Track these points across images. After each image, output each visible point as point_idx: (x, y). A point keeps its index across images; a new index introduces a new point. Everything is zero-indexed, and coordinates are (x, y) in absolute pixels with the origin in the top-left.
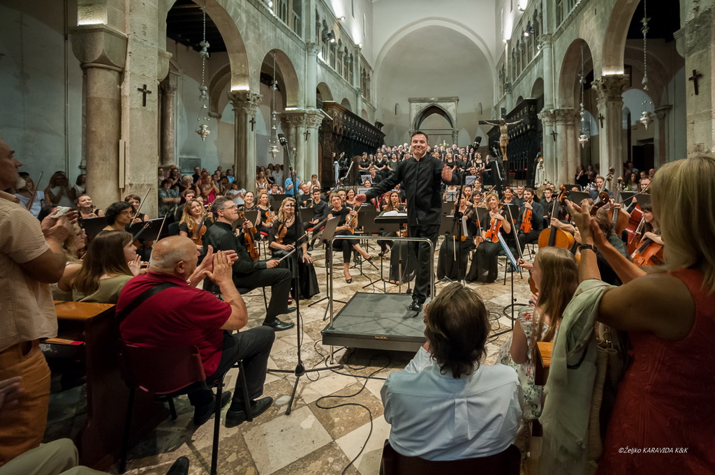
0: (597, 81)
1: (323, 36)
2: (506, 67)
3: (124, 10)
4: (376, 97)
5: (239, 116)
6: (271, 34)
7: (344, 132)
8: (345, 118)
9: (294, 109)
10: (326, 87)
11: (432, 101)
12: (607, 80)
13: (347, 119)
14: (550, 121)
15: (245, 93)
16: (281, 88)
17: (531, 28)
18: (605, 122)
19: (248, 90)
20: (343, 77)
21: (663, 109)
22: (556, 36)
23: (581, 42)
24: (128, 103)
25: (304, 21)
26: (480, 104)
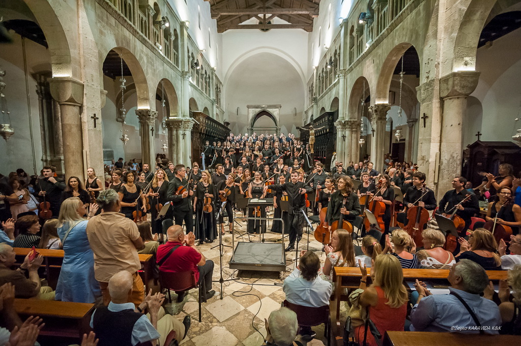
0: (372, 107)
1: (192, 64)
2: (314, 85)
5: (143, 126)
6: (161, 69)
8: (207, 122)
9: (175, 118)
10: (194, 101)
11: (263, 108)
12: (378, 107)
14: (342, 128)
15: (147, 111)
16: (167, 104)
17: (332, 62)
18: (375, 133)
19: (149, 109)
20: (204, 92)
21: (412, 121)
22: (348, 72)
23: (364, 78)
24: (87, 127)
25: (180, 56)
26: (295, 108)
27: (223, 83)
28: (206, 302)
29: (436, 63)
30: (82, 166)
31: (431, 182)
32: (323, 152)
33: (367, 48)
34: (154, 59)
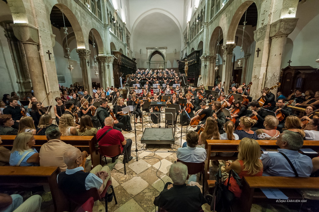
0: (224, 46)
2: (188, 34)
3: (33, 15)
5: (82, 60)
6: (90, 21)
7: (122, 64)
8: (122, 58)
9: (102, 55)
10: (113, 44)
11: (156, 49)
12: (228, 46)
14: (204, 60)
15: (84, 50)
16: (96, 45)
17: (199, 18)
19: (85, 48)
20: (119, 39)
21: (247, 56)
22: (210, 24)
23: (220, 27)
24: (44, 59)
25: (102, 13)
26: (176, 49)
27: (130, 33)
28: (128, 163)
29: (270, 13)
30: (44, 85)
31: (260, 91)
32: (192, 75)
33: (223, 7)
34: (85, 14)
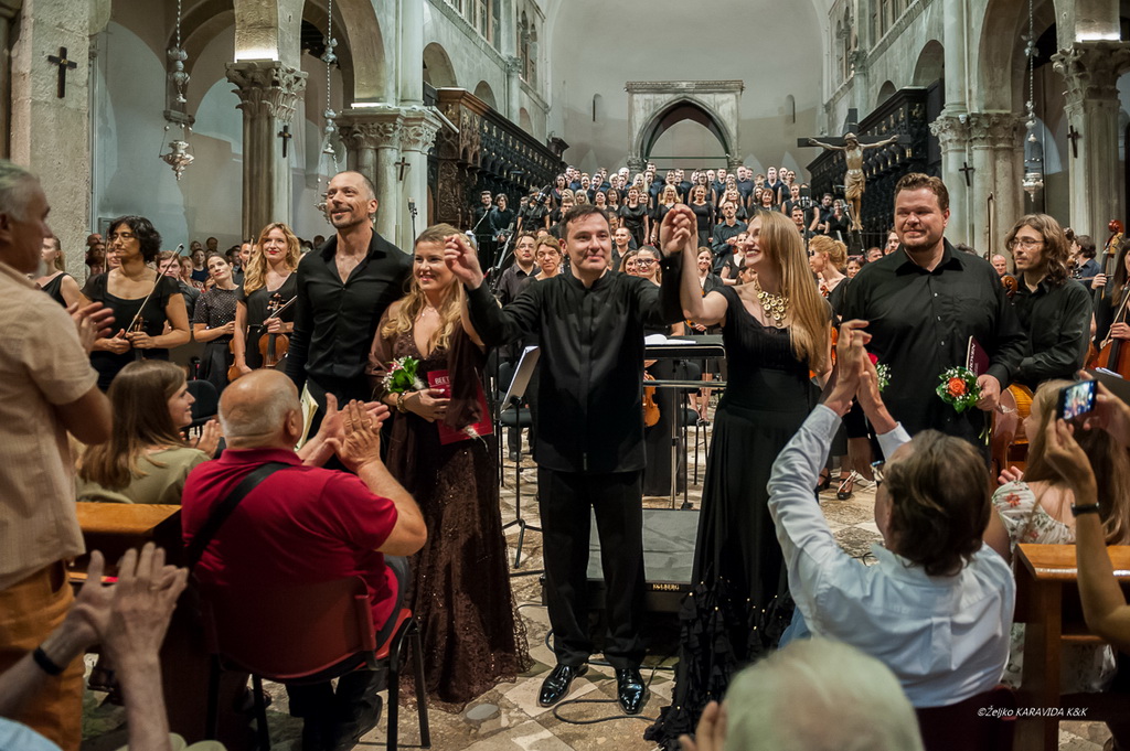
0: (1063, 52)
2: (855, 14)
4: (549, 80)
5: (252, 121)
7: (484, 161)
8: (486, 128)
9: (372, 105)
10: (442, 54)
11: (682, 91)
12: (1086, 51)
13: (490, 132)
14: (958, 141)
15: (268, 68)
16: (344, 52)
18: (1081, 144)
19: (275, 58)
20: (478, 30)
24: (28, 90)
26: (791, 98)
27: (543, 10)
